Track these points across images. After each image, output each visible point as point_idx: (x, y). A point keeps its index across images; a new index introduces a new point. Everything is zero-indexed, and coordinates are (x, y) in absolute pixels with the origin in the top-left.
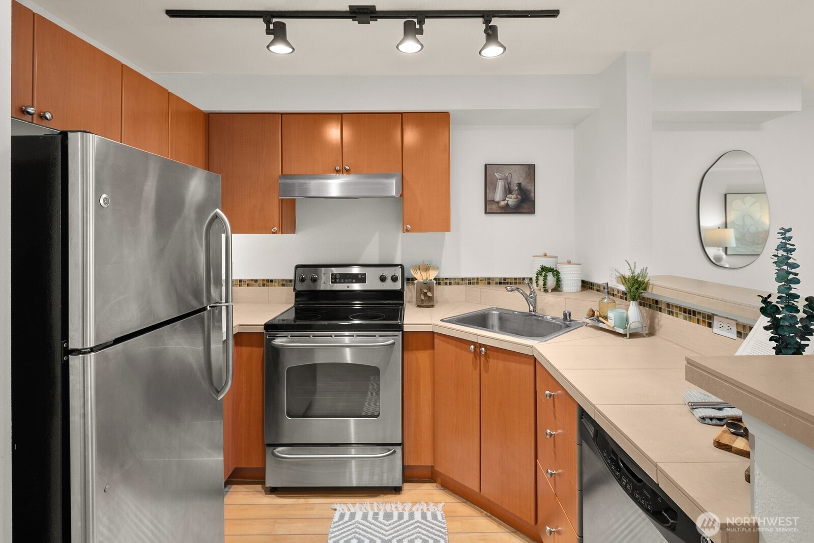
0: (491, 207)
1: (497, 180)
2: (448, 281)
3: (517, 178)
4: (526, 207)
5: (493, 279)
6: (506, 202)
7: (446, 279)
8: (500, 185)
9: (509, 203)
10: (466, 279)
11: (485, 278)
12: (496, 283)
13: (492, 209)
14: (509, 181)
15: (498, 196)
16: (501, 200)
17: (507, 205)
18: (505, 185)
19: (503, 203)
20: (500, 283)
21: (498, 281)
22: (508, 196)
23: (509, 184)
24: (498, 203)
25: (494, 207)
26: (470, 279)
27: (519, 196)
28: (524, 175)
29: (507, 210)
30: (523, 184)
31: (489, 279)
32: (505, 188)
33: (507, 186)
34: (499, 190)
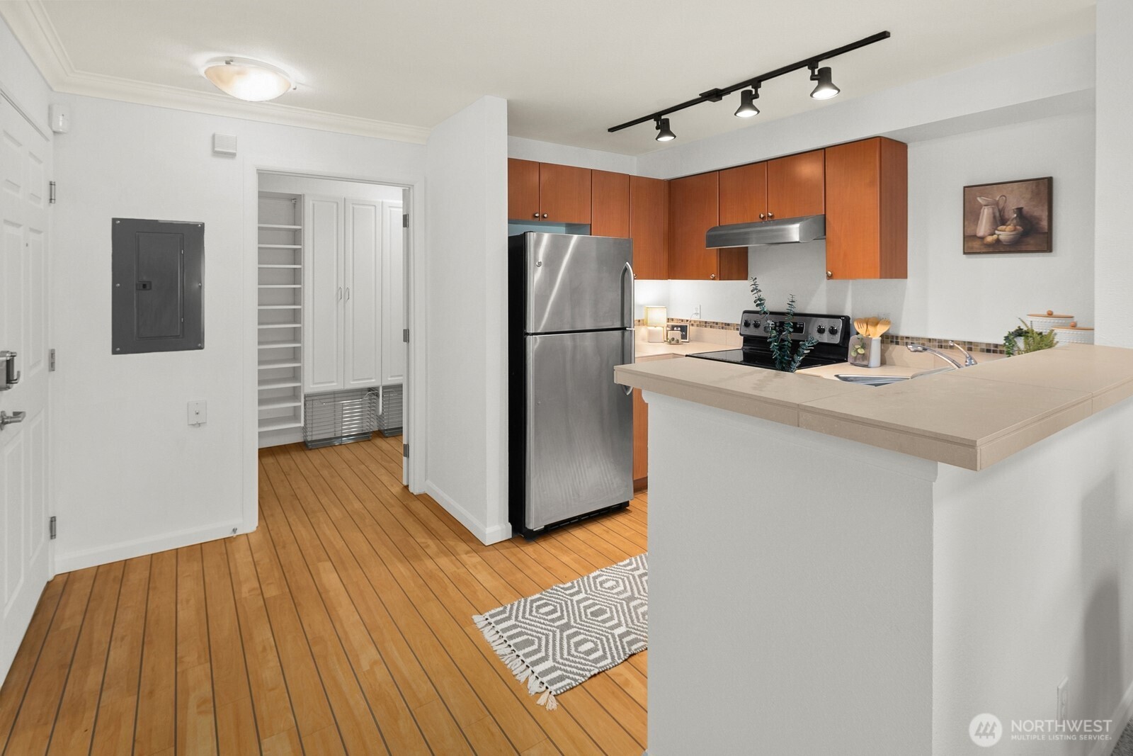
0: (973, 245)
1: (981, 206)
2: (910, 341)
3: (1014, 202)
4: (1032, 242)
5: (977, 344)
6: (995, 236)
7: (907, 338)
8: (986, 214)
9: (1001, 237)
10: (935, 340)
11: (965, 342)
12: (982, 350)
13: (972, 248)
14: (1001, 207)
15: (983, 228)
16: (986, 234)
17: (998, 241)
18: (994, 213)
19: (990, 239)
20: (988, 351)
21: (984, 347)
22: (1000, 228)
23: (1001, 211)
24: (982, 238)
25: (976, 244)
26: (940, 341)
27: (1018, 227)
28: (1028, 196)
29: (997, 248)
30: (1026, 209)
31: (970, 343)
32: (994, 217)
33: (997, 214)
34: (984, 221)
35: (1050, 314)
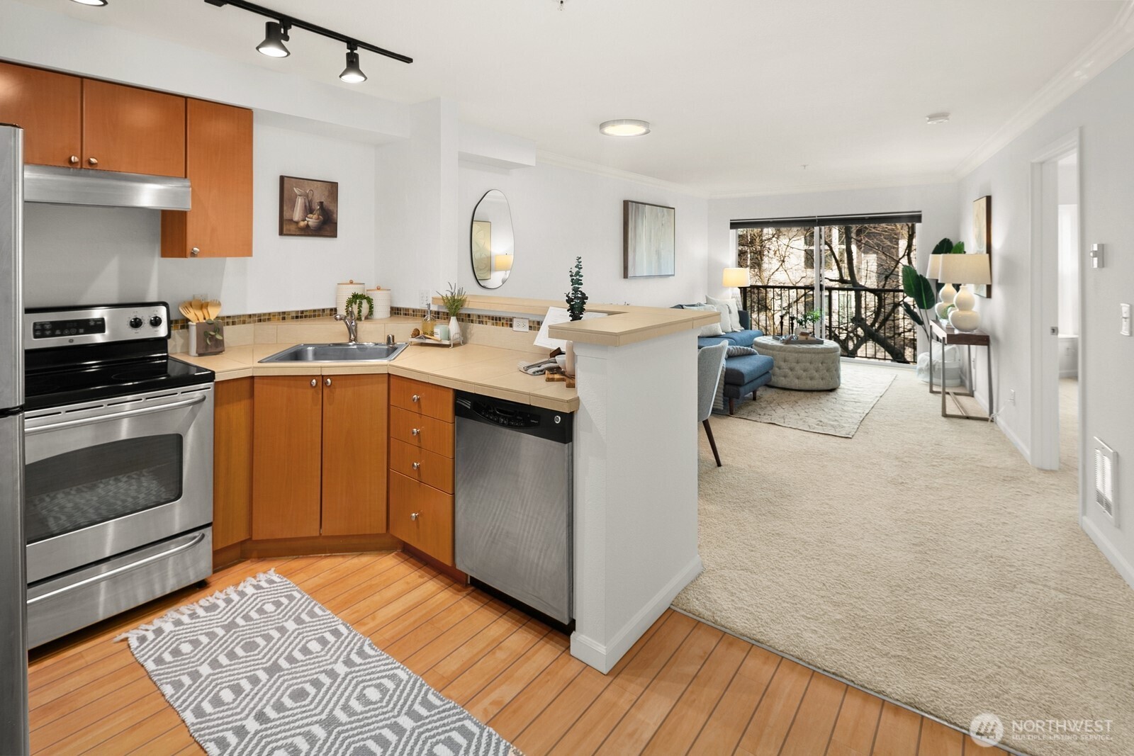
0: (286, 227)
1: (296, 196)
2: (231, 320)
3: (319, 196)
4: (328, 229)
5: (289, 313)
6: (306, 222)
7: (228, 317)
8: (300, 202)
9: (310, 223)
10: (255, 315)
11: (279, 313)
12: (293, 318)
13: (290, 230)
14: (310, 199)
15: (297, 215)
16: (300, 220)
17: (308, 226)
18: (305, 203)
19: (302, 224)
20: (297, 317)
21: (294, 315)
22: (309, 216)
23: (310, 202)
24: (297, 223)
25: (293, 227)
26: (260, 315)
27: (320, 217)
28: (326, 193)
29: (307, 232)
30: (325, 203)
31: (284, 313)
32: (305, 206)
33: (307, 204)
34: (298, 208)
35: (351, 283)
